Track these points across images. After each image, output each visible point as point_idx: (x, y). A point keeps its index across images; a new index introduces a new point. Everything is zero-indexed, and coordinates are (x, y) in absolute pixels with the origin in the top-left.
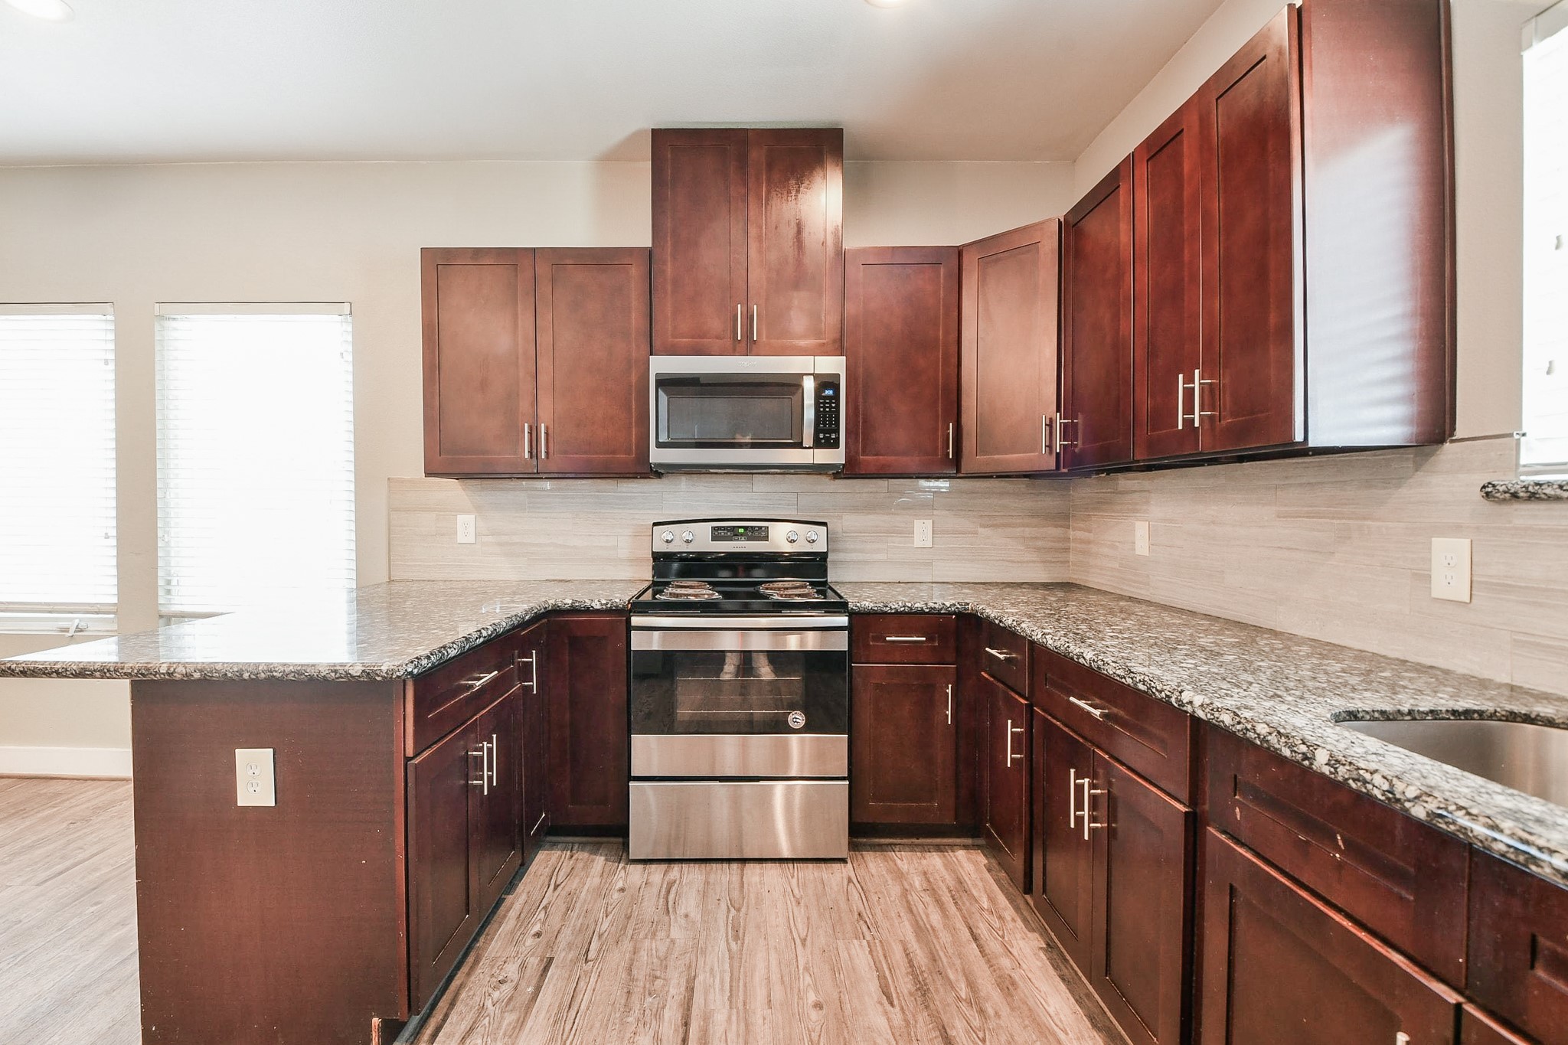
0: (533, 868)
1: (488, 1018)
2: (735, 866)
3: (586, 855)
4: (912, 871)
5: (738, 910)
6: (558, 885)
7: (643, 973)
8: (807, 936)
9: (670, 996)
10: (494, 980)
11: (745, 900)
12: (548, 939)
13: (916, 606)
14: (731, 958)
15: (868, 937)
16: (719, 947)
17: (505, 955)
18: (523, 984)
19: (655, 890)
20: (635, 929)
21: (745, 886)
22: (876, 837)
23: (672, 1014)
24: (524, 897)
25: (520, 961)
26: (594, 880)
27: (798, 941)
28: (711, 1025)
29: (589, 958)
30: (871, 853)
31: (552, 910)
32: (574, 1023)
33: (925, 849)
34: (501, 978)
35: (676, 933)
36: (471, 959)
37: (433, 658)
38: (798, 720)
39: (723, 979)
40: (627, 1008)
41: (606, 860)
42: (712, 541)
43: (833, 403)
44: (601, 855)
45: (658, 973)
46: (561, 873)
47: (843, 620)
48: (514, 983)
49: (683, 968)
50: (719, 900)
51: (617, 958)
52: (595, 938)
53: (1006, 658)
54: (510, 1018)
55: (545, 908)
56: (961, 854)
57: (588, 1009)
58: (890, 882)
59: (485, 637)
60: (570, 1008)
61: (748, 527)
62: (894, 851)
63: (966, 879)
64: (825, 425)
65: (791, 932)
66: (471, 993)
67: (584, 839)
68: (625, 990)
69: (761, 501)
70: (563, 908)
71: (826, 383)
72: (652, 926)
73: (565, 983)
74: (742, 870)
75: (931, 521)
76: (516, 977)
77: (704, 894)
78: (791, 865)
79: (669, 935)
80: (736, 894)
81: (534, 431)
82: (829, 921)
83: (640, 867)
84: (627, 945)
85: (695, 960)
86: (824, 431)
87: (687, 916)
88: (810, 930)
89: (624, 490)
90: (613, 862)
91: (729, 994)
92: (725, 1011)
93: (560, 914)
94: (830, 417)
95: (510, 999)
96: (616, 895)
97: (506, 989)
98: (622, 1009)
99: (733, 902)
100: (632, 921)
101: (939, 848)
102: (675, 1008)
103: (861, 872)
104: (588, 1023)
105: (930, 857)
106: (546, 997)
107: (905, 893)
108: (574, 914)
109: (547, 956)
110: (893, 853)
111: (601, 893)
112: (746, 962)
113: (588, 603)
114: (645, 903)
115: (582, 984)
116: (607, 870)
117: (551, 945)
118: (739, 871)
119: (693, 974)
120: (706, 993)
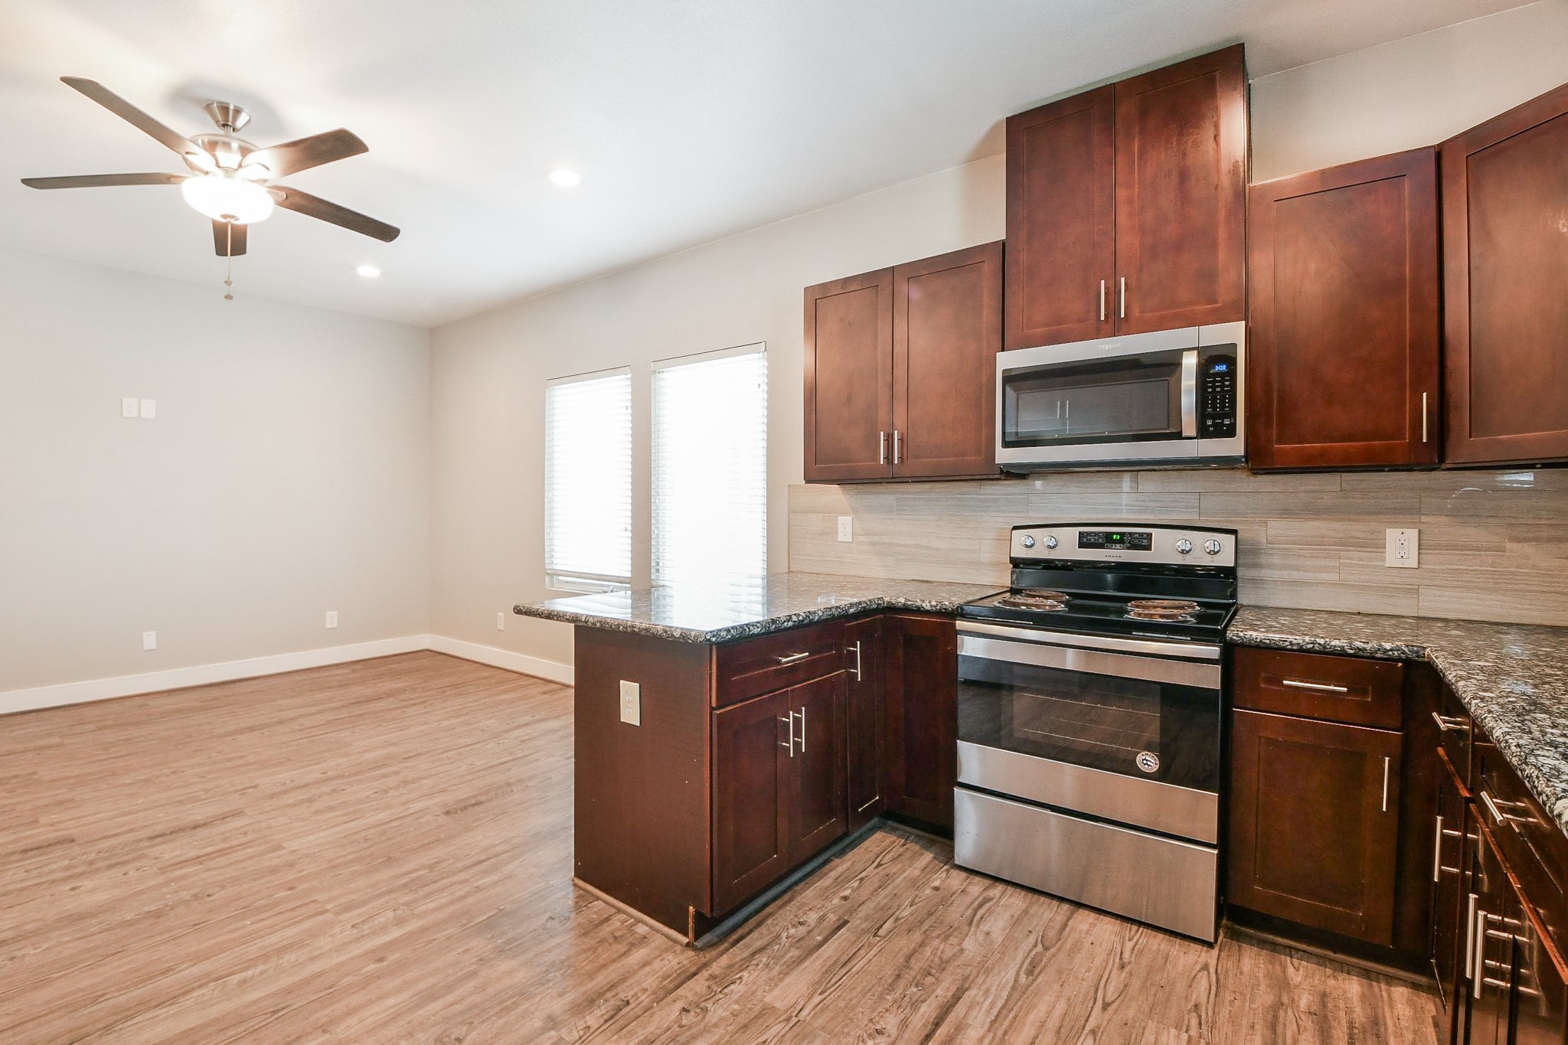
0: (867, 843)
1: (778, 946)
2: (1066, 907)
3: (917, 847)
4: (1305, 985)
5: (1046, 949)
6: (882, 865)
7: (920, 965)
8: (1113, 1002)
9: (935, 994)
10: (796, 919)
11: (1060, 942)
12: (852, 906)
13: (1333, 643)
14: (1014, 988)
15: (1194, 1032)
16: (1008, 973)
17: (815, 903)
18: (816, 931)
19: (968, 900)
20: (931, 926)
21: (1068, 929)
22: (1272, 934)
23: (928, 1010)
24: (849, 864)
25: (821, 913)
26: (914, 871)
27: (1099, 1002)
28: (960, 1036)
29: (878, 933)
30: (1255, 948)
31: (867, 883)
32: (841, 979)
33: (1342, 968)
34: (801, 920)
35: (969, 945)
36: (787, 897)
37: (732, 632)
38: (1149, 763)
39: (995, 1003)
40: (891, 988)
41: (935, 858)
42: (1079, 547)
43: (1227, 381)
44: (931, 852)
45: (934, 971)
46: (889, 856)
47: (1213, 651)
48: (810, 928)
49: (959, 977)
50: (1030, 932)
51: (904, 943)
52: (892, 920)
53: (1450, 730)
54: (795, 953)
55: (862, 879)
56: (1400, 992)
57: (857, 973)
58: (1263, 987)
59: (794, 622)
60: (843, 966)
61: (1125, 533)
62: (1291, 957)
63: (1389, 1023)
64: (1214, 408)
65: (1096, 991)
66: (775, 922)
67: (921, 833)
68: (897, 972)
69: (1149, 504)
70: (876, 885)
71: (1215, 360)
72: (948, 930)
73: (848, 946)
74: (1073, 913)
75: (1417, 530)
76: (813, 924)
77: (1016, 922)
78: (1135, 928)
79: (961, 944)
80: (1052, 934)
81: (889, 439)
82: (1151, 998)
83: (964, 875)
84: (917, 936)
85: (975, 975)
86: (1213, 417)
87: (988, 934)
88: (1121, 997)
89: (988, 492)
90: (940, 862)
91: (993, 1018)
92: (981, 1032)
93: (871, 889)
94: (1223, 398)
95: (801, 939)
96: (928, 891)
97: (802, 930)
98: (886, 986)
99: (1044, 940)
100: (933, 919)
101: (1366, 974)
102: (934, 1006)
103: (1228, 964)
104: (852, 984)
105: (1344, 980)
106: (829, 950)
107: (1277, 1006)
108: (883, 893)
109: (845, 918)
110: (1288, 959)
111: (915, 884)
112: (1028, 997)
113: (919, 603)
114: (953, 908)
115: (862, 952)
116: (932, 865)
117: (852, 911)
118: (1068, 913)
119: (967, 986)
120: (971, 1007)
